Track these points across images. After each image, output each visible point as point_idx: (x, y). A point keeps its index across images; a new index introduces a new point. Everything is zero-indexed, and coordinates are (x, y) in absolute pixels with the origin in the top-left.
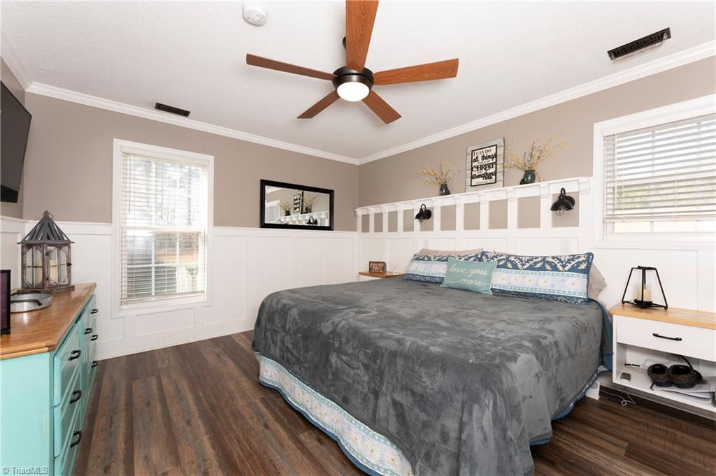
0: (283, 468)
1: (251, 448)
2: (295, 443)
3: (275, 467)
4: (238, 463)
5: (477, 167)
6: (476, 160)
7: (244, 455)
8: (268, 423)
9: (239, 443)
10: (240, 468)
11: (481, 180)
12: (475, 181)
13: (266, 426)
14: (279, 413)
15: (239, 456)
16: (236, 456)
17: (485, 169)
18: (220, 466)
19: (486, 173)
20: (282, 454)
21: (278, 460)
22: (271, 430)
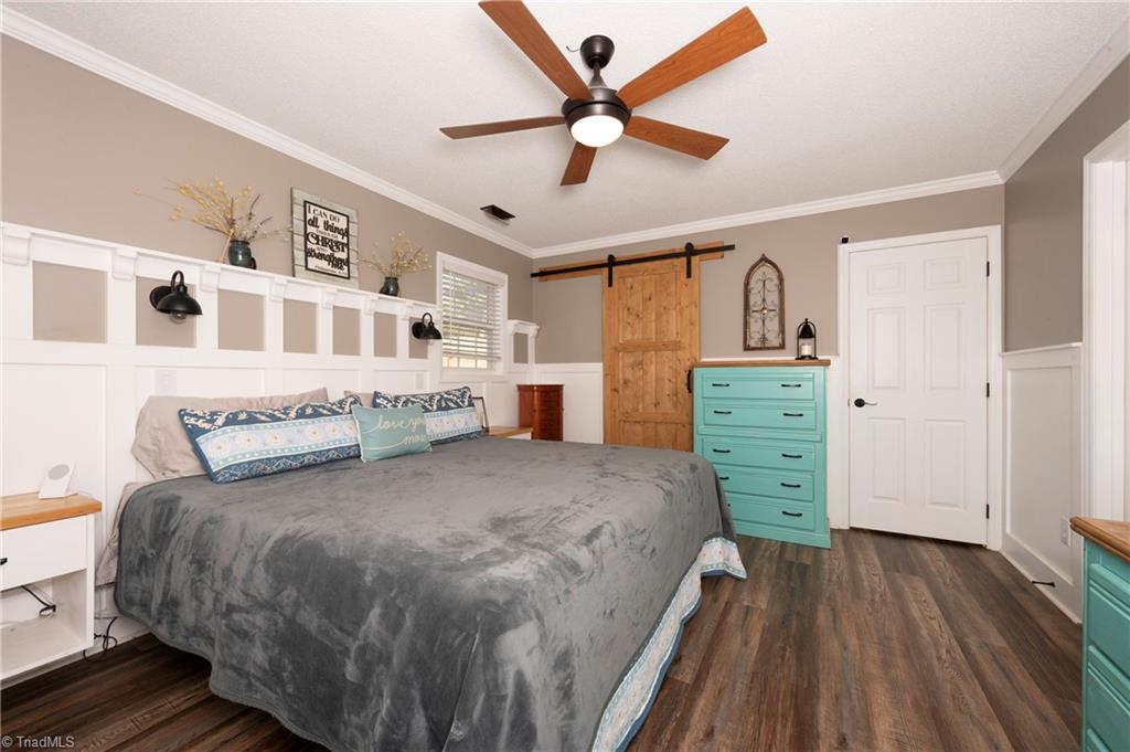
0: (745, 673)
1: (760, 724)
2: (705, 681)
3: (752, 682)
4: (790, 719)
5: (317, 238)
6: (314, 222)
7: (776, 722)
8: (701, 736)
9: (770, 747)
10: (792, 713)
11: (324, 264)
12: (314, 263)
13: (710, 734)
14: (668, 737)
15: (784, 726)
16: (789, 731)
17: (331, 248)
18: (818, 737)
19: (332, 255)
20: (731, 683)
21: (742, 683)
22: (711, 721)
